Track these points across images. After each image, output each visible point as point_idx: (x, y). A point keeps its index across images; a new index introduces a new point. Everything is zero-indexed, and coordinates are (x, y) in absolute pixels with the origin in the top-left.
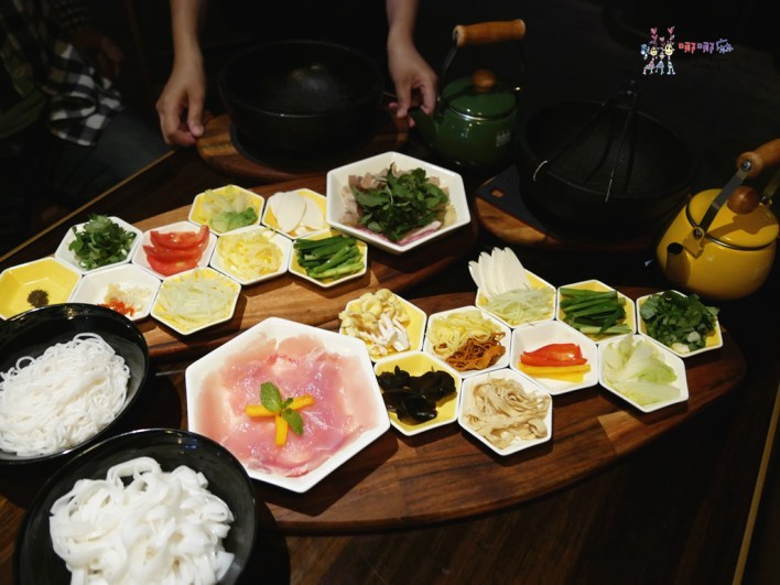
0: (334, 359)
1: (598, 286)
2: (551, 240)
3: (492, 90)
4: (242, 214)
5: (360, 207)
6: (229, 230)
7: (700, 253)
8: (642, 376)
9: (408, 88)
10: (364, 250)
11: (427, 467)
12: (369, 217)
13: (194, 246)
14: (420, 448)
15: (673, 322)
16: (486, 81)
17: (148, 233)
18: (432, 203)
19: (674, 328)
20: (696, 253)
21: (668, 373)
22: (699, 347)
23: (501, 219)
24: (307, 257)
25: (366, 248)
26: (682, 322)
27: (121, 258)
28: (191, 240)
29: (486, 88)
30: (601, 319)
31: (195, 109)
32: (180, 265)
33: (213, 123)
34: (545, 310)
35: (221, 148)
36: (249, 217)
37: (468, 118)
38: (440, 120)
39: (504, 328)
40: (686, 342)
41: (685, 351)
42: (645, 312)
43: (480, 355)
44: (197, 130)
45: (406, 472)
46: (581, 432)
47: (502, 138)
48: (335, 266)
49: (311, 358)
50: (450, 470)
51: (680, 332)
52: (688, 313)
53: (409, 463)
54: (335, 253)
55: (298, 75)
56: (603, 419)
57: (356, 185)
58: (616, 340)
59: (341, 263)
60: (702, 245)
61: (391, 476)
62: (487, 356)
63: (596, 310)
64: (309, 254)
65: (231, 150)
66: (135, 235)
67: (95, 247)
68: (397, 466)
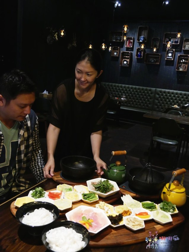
0: (96, 213)
1: (149, 202)
2: (137, 196)
3: (120, 165)
4: (69, 189)
5: (95, 188)
6: (66, 192)
7: (170, 194)
8: (162, 217)
9: (100, 167)
10: (97, 196)
11: (119, 234)
12: (97, 189)
13: (59, 195)
14: (117, 231)
15: (166, 208)
16: (119, 163)
17: (48, 192)
18: (110, 187)
19: (167, 209)
20: (169, 195)
21: (167, 217)
22: (173, 212)
23: (126, 192)
24: (85, 197)
25: (98, 196)
26: (168, 207)
27: (43, 197)
28: (58, 194)
29: (119, 165)
30: (151, 208)
31: (52, 170)
32: (57, 198)
33: (55, 173)
34: (139, 206)
35: (58, 178)
36: (70, 190)
37: (115, 171)
38: (109, 172)
39: (131, 209)
40: (170, 212)
41: (171, 213)
42: (160, 206)
43: (127, 214)
44: (52, 175)
45: (115, 235)
46: (151, 228)
47: (123, 175)
48: (92, 198)
49: (91, 213)
50: (124, 235)
51: (168, 210)
52: (169, 205)
53: (115, 234)
54: (91, 196)
55: (77, 163)
56: (155, 226)
57: (93, 184)
58: (155, 211)
59: (93, 198)
60: (170, 193)
61: (112, 235)
62: (128, 213)
63: (150, 206)
64: (86, 196)
65: (61, 179)
66: (45, 193)
67: (38, 193)
68: (113, 234)
